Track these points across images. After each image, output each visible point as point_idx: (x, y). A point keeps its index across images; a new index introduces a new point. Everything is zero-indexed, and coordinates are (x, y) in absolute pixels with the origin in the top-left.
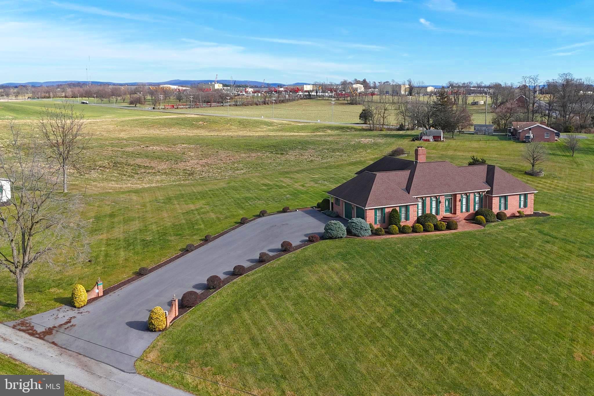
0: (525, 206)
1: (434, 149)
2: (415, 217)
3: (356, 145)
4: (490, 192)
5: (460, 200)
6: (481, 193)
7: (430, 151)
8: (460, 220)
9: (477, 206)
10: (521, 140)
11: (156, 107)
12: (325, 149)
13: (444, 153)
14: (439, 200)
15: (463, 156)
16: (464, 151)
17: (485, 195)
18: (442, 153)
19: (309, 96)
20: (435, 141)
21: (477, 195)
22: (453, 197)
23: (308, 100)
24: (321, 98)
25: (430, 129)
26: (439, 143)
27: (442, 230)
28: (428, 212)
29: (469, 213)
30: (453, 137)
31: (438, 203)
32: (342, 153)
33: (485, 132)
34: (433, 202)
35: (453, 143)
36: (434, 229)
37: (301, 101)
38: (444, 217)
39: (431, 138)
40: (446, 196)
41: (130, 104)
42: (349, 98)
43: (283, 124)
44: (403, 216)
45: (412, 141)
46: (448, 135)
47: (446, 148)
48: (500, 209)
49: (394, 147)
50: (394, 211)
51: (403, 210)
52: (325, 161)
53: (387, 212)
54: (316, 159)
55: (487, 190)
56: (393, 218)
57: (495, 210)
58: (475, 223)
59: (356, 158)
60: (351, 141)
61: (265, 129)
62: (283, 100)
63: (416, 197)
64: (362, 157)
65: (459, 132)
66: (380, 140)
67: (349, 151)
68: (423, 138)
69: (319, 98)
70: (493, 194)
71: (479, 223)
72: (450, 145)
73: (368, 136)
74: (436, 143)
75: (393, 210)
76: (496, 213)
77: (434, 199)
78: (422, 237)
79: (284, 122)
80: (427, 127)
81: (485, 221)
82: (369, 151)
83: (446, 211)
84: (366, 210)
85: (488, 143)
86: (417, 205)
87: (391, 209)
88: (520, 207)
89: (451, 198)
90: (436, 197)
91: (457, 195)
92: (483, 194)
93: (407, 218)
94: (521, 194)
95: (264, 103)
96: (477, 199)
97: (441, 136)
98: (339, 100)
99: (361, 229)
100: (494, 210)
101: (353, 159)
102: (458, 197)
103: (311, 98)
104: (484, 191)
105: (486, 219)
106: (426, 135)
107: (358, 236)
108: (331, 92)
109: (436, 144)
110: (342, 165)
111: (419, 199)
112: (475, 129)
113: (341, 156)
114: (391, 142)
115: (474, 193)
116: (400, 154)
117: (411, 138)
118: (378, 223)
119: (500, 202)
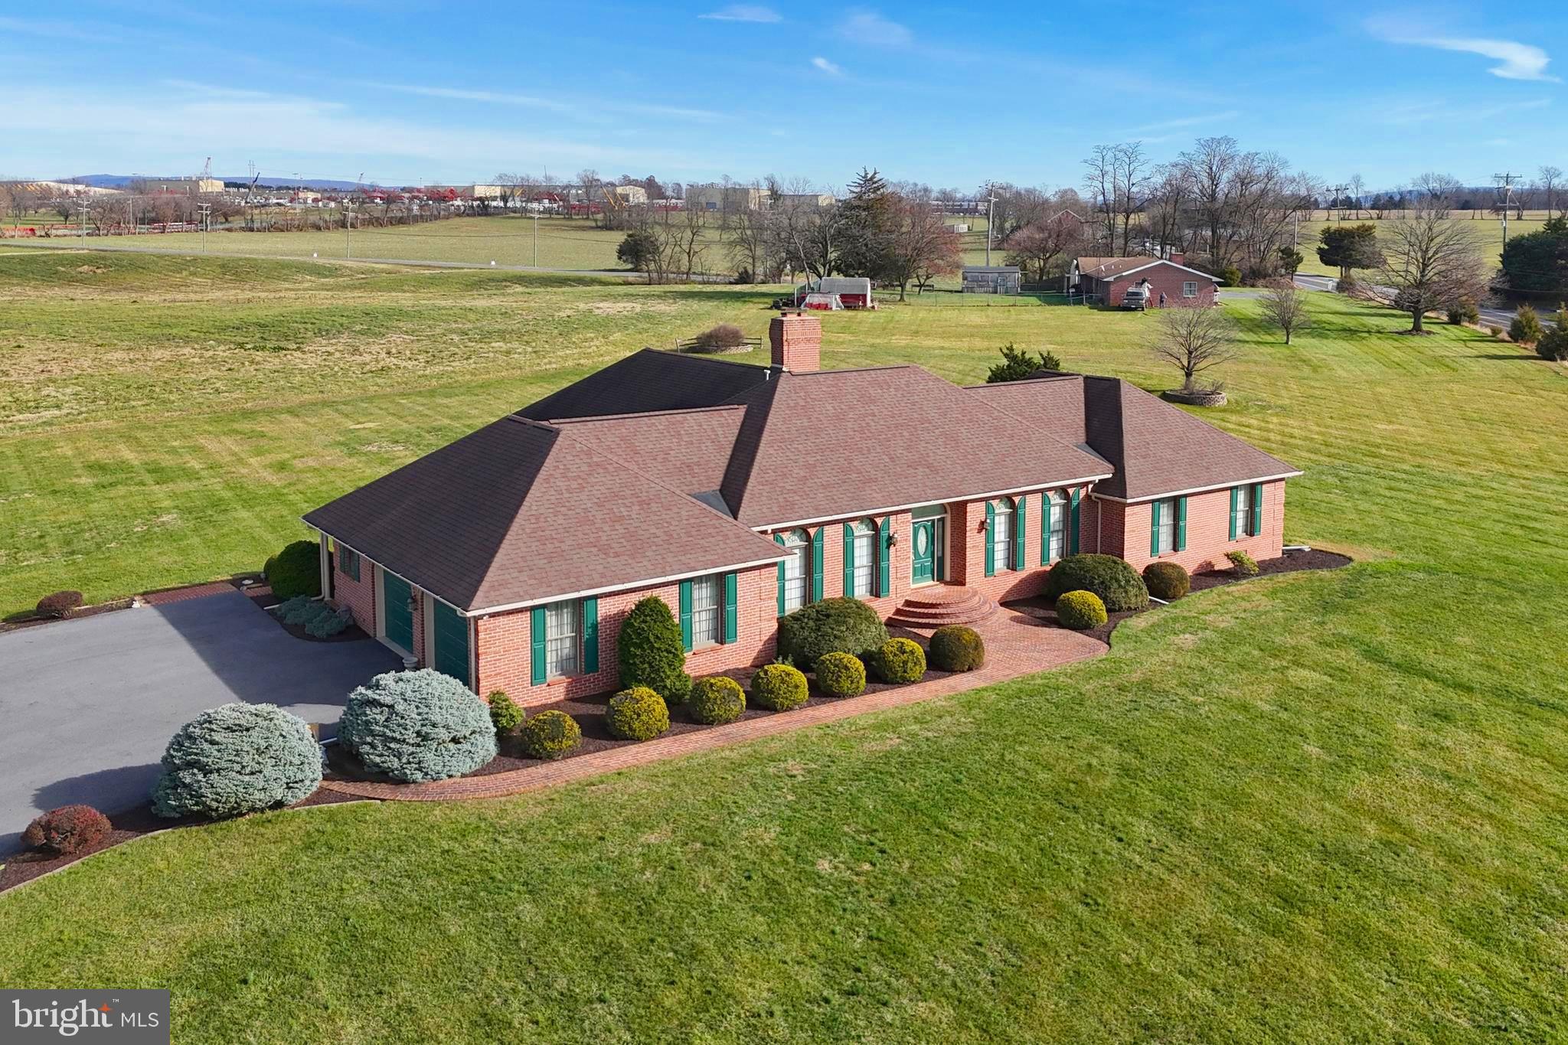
0: (1251, 530)
1: (844, 329)
2: (765, 624)
3: (573, 319)
4: (1117, 485)
5: (982, 523)
6: (1071, 491)
7: (832, 337)
8: (986, 608)
9: (1054, 545)
10: (1112, 303)
12: (453, 331)
13: (878, 341)
14: (884, 534)
15: (942, 348)
16: (944, 335)
17: (1088, 496)
18: (871, 341)
19: (483, 209)
20: (848, 308)
21: (1056, 499)
22: (948, 517)
23: (479, 218)
24: (518, 215)
25: (829, 275)
26: (861, 315)
27: (905, 682)
28: (831, 589)
29: (1021, 575)
30: (902, 299)
31: (881, 544)
32: (515, 345)
33: (996, 287)
34: (857, 542)
35: (903, 313)
36: (869, 680)
37: (457, 220)
38: (908, 603)
39: (835, 301)
40: (917, 513)
42: (600, 216)
43: (373, 271)
44: (701, 623)
45: (771, 308)
46: (885, 294)
47: (884, 329)
48: (1154, 548)
49: (707, 326)
50: (651, 610)
51: (703, 596)
52: (438, 369)
53: (609, 619)
54: (405, 364)
55: (1097, 478)
56: (639, 646)
57: (1137, 555)
58: (1060, 625)
59: (565, 358)
60: (560, 309)
61: (306, 285)
62: (402, 218)
63: (769, 528)
64: (588, 356)
65: (921, 286)
66: (661, 307)
67: (544, 337)
68: (807, 300)
69: (512, 215)
70: (1129, 492)
71: (1077, 622)
72: (897, 318)
73: (626, 295)
74: (850, 313)
75: (640, 606)
76: (1141, 570)
77: (861, 531)
78: (801, 746)
79: (377, 266)
80: (822, 271)
81: (1105, 614)
82: (617, 336)
83: (919, 572)
84: (477, 619)
85: (1013, 312)
86: (775, 570)
87: (629, 603)
88: (1232, 533)
89: (942, 520)
90: (871, 521)
91: (970, 507)
92: (1083, 493)
93: (722, 632)
94: (1236, 487)
95: (342, 224)
96: (1056, 514)
97: (865, 296)
98: (571, 219)
99: (425, 738)
100: (1129, 557)
101: (550, 363)
102: (975, 514)
103: (487, 214)
104: (1086, 484)
105: (1105, 599)
106: (819, 292)
107: (402, 781)
108: (552, 199)
109: (850, 317)
110: (501, 381)
111: (785, 536)
112: (965, 279)
113: (508, 352)
114: (701, 312)
115: (1041, 491)
116: (727, 346)
117: (770, 301)
118: (552, 673)
119: (1153, 525)
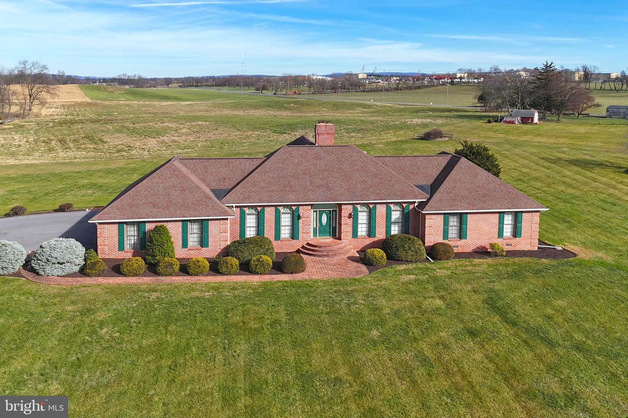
0: (515, 234)
5: (351, 214)
6: (404, 205)
9: (394, 229)
11: (277, 93)
14: (297, 214)
17: (413, 208)
20: (523, 123)
21: (395, 208)
22: (337, 210)
29: (374, 239)
31: (296, 218)
33: (625, 115)
34: (283, 216)
38: (308, 244)
39: (517, 120)
41: (257, 91)
44: (195, 239)
45: (487, 122)
48: (445, 235)
51: (193, 228)
53: (149, 231)
55: (420, 201)
57: (434, 238)
58: (363, 263)
68: (505, 119)
70: (426, 208)
77: (285, 211)
79: (388, 104)
83: (323, 232)
84: (96, 224)
86: (228, 221)
88: (500, 234)
90: (289, 207)
91: (344, 207)
92: (411, 207)
93: (203, 243)
94: (504, 212)
95: (397, 89)
96: (395, 214)
99: (48, 261)
100: (429, 238)
102: (347, 210)
104: (414, 203)
106: (511, 116)
107: (37, 274)
111: (246, 209)
112: (608, 111)
115: (386, 203)
118: (127, 249)
119: (444, 225)
